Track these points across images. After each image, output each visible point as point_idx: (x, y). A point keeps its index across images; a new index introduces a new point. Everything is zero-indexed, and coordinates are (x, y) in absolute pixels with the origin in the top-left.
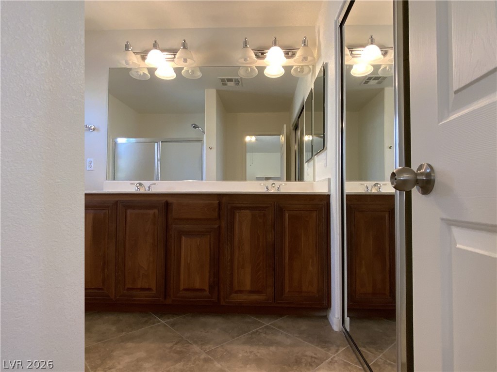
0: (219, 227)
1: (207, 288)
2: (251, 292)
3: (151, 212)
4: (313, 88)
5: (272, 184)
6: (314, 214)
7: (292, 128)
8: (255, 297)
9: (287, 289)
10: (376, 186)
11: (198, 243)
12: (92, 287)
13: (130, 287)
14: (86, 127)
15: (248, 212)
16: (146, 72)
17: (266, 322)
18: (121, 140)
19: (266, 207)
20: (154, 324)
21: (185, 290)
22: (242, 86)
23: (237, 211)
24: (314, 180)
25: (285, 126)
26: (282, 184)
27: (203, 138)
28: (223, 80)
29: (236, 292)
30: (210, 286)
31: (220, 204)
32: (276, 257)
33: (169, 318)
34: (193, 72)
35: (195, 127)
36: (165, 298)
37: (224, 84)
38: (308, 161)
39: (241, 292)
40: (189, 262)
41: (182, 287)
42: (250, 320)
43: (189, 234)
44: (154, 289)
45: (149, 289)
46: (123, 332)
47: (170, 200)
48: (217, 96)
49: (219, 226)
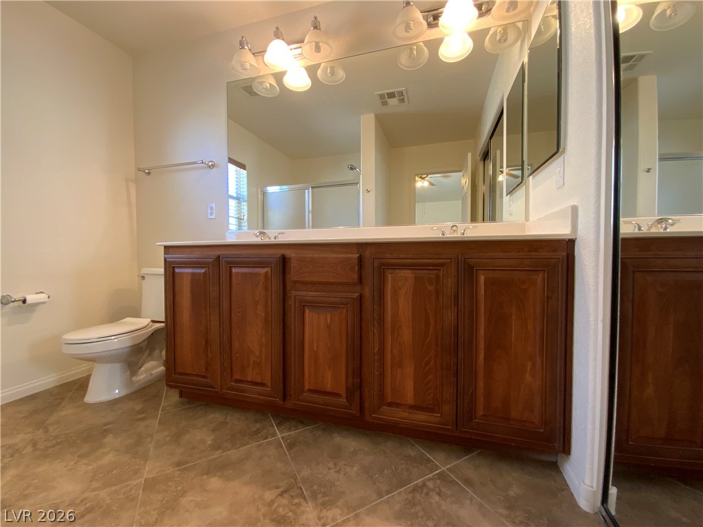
0: (361, 297)
1: (343, 392)
2: (416, 408)
3: (263, 271)
4: (526, 60)
5: (452, 227)
6: (539, 278)
7: (479, 158)
8: (421, 417)
9: (480, 412)
10: (659, 223)
11: (329, 322)
12: (194, 373)
13: (239, 378)
14: (202, 163)
15: (408, 273)
16: (273, 82)
17: (443, 462)
18: (271, 189)
19: (442, 265)
20: (266, 438)
21: (311, 391)
22: (409, 102)
23: (389, 271)
24: (527, 219)
25: (470, 155)
26: (468, 228)
27: (359, 179)
28: (382, 96)
29: (390, 405)
30: (347, 390)
31: (360, 259)
32: (459, 353)
33: (289, 430)
34: (333, 73)
35: (351, 169)
36: (284, 398)
37: (385, 103)
38: (510, 193)
39: (397, 405)
40: (315, 349)
41: (306, 388)
42: (413, 453)
43: (315, 305)
44: (269, 385)
45: (262, 384)
46: (218, 449)
47: (289, 253)
48: (376, 122)
49: (360, 295)
